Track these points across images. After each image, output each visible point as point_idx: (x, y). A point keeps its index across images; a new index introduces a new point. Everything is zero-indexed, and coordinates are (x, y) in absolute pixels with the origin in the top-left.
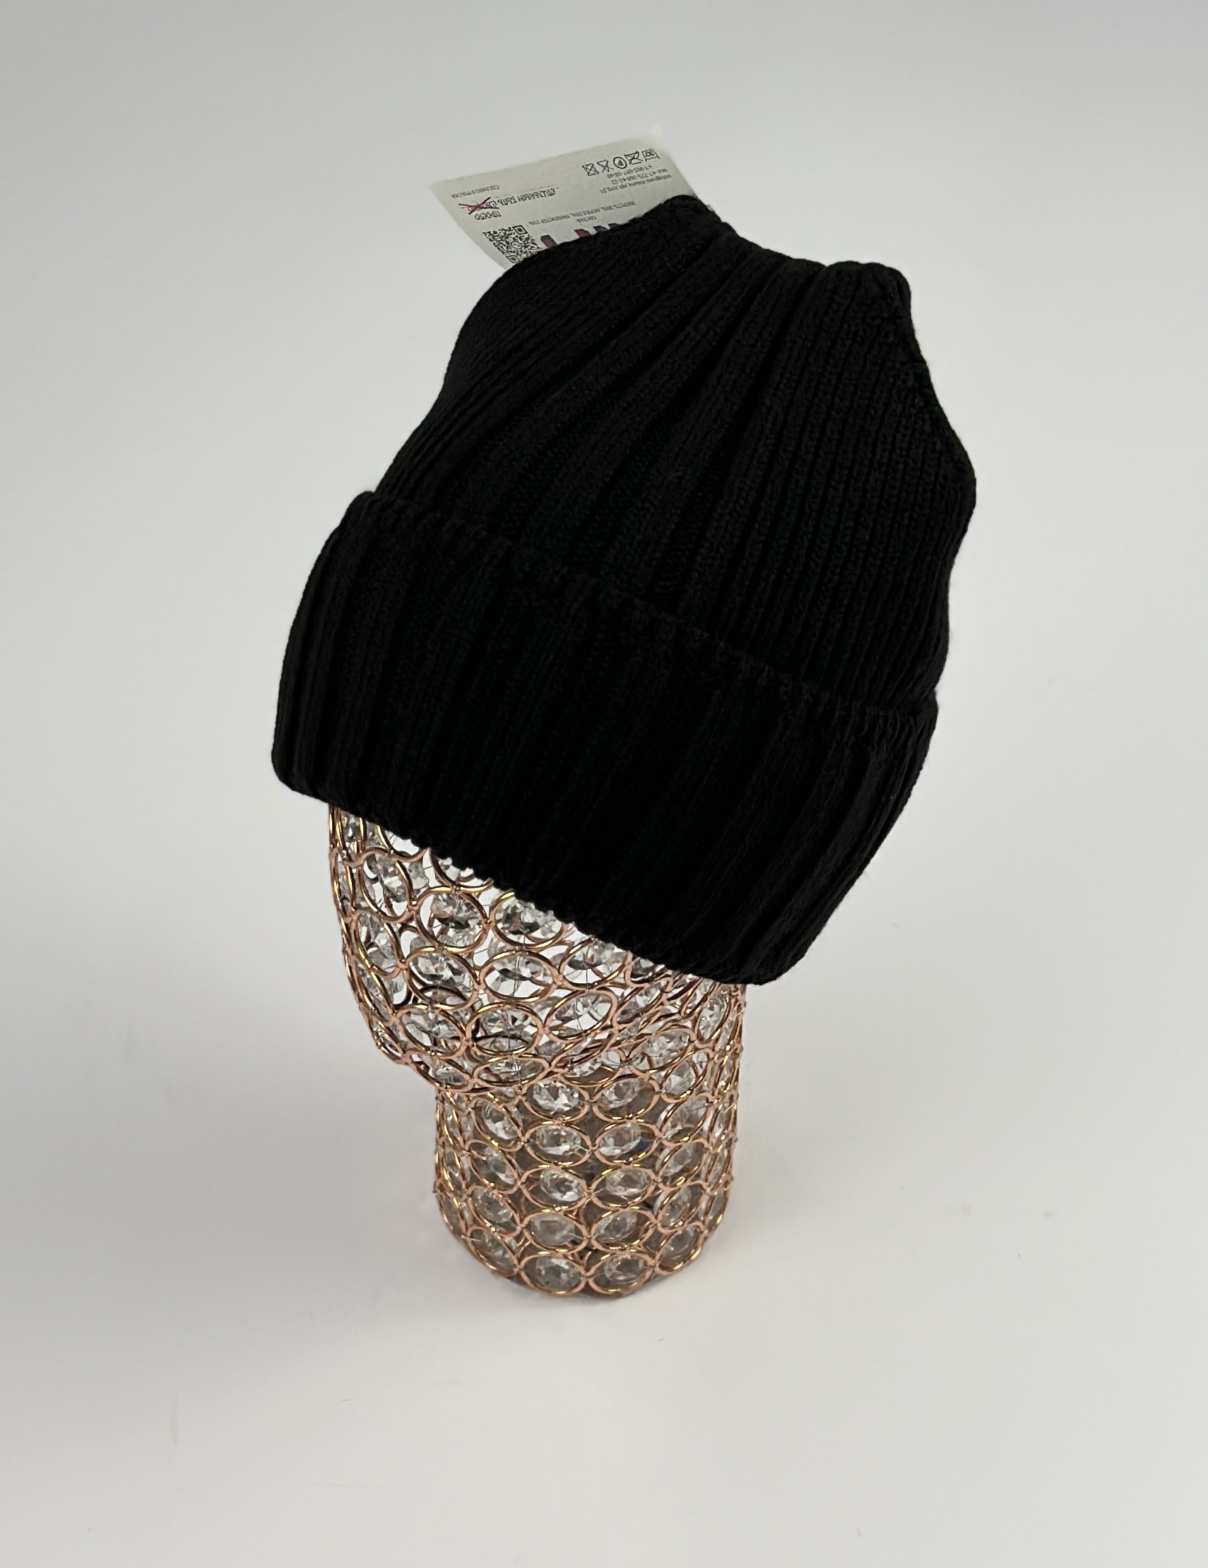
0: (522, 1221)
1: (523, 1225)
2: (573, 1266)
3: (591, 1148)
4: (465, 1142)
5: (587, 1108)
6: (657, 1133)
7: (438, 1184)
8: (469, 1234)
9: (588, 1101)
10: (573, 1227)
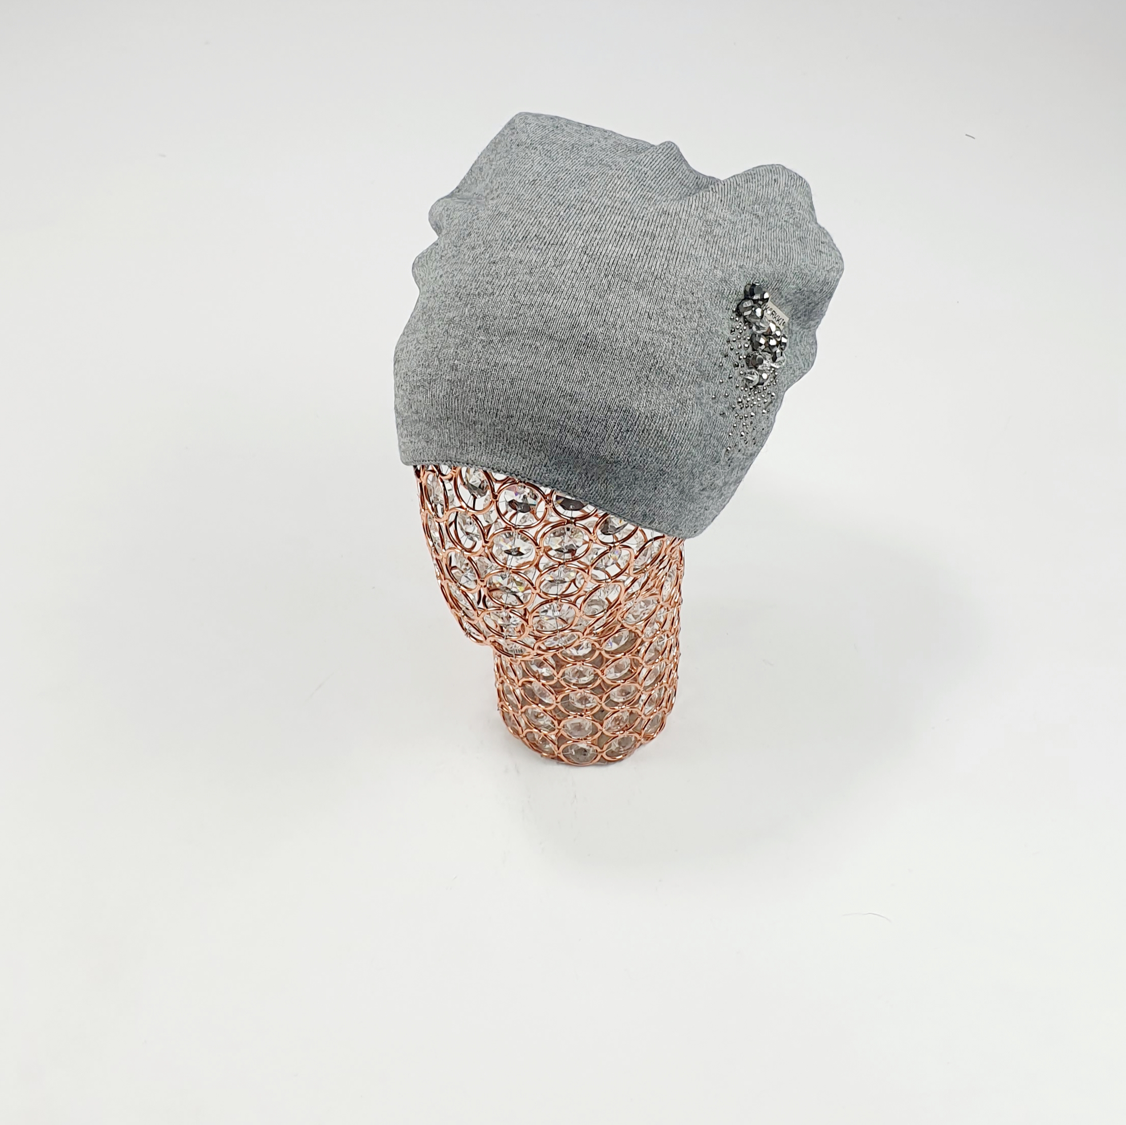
0: (559, 725)
1: (559, 727)
2: (591, 747)
3: (601, 676)
4: (518, 681)
5: (597, 653)
6: (641, 661)
7: (500, 706)
8: (524, 735)
9: (598, 649)
10: (591, 724)
